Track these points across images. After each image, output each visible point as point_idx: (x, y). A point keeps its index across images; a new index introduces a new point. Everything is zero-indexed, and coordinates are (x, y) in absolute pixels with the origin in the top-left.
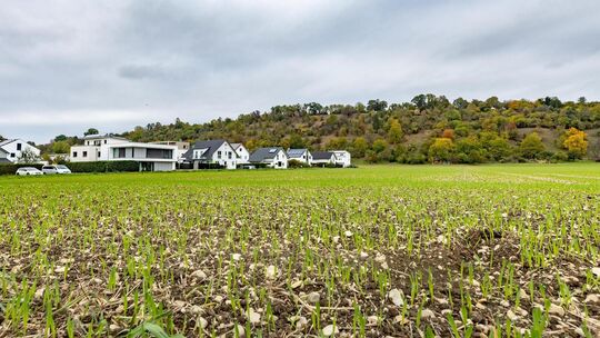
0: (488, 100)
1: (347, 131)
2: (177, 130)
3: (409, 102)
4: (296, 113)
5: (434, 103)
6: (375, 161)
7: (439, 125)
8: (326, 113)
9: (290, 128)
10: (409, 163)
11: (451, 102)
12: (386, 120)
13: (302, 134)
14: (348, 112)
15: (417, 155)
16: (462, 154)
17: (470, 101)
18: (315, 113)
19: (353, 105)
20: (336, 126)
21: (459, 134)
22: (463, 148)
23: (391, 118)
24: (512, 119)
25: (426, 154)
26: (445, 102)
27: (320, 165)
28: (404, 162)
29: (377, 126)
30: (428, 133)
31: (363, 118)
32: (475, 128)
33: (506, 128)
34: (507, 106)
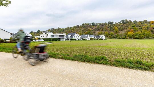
0: (144, 21)
1: (103, 30)
2: (59, 30)
3: (120, 22)
4: (88, 25)
5: (127, 22)
6: (111, 38)
7: (129, 28)
8: (96, 25)
9: (87, 29)
10: (121, 39)
11: (132, 22)
12: (113, 27)
13: (90, 31)
14: (103, 25)
15: (123, 36)
16: (136, 36)
17: (138, 21)
18: (93, 25)
19: (104, 23)
20: (99, 29)
21: (135, 31)
22: (137, 35)
23: (115, 26)
24: (151, 26)
25: (126, 36)
26: (130, 22)
27: (98, 39)
28: (119, 38)
29: (111, 28)
30: (125, 30)
31: (107, 26)
32: (140, 29)
33: (150, 29)
34: (150, 22)
